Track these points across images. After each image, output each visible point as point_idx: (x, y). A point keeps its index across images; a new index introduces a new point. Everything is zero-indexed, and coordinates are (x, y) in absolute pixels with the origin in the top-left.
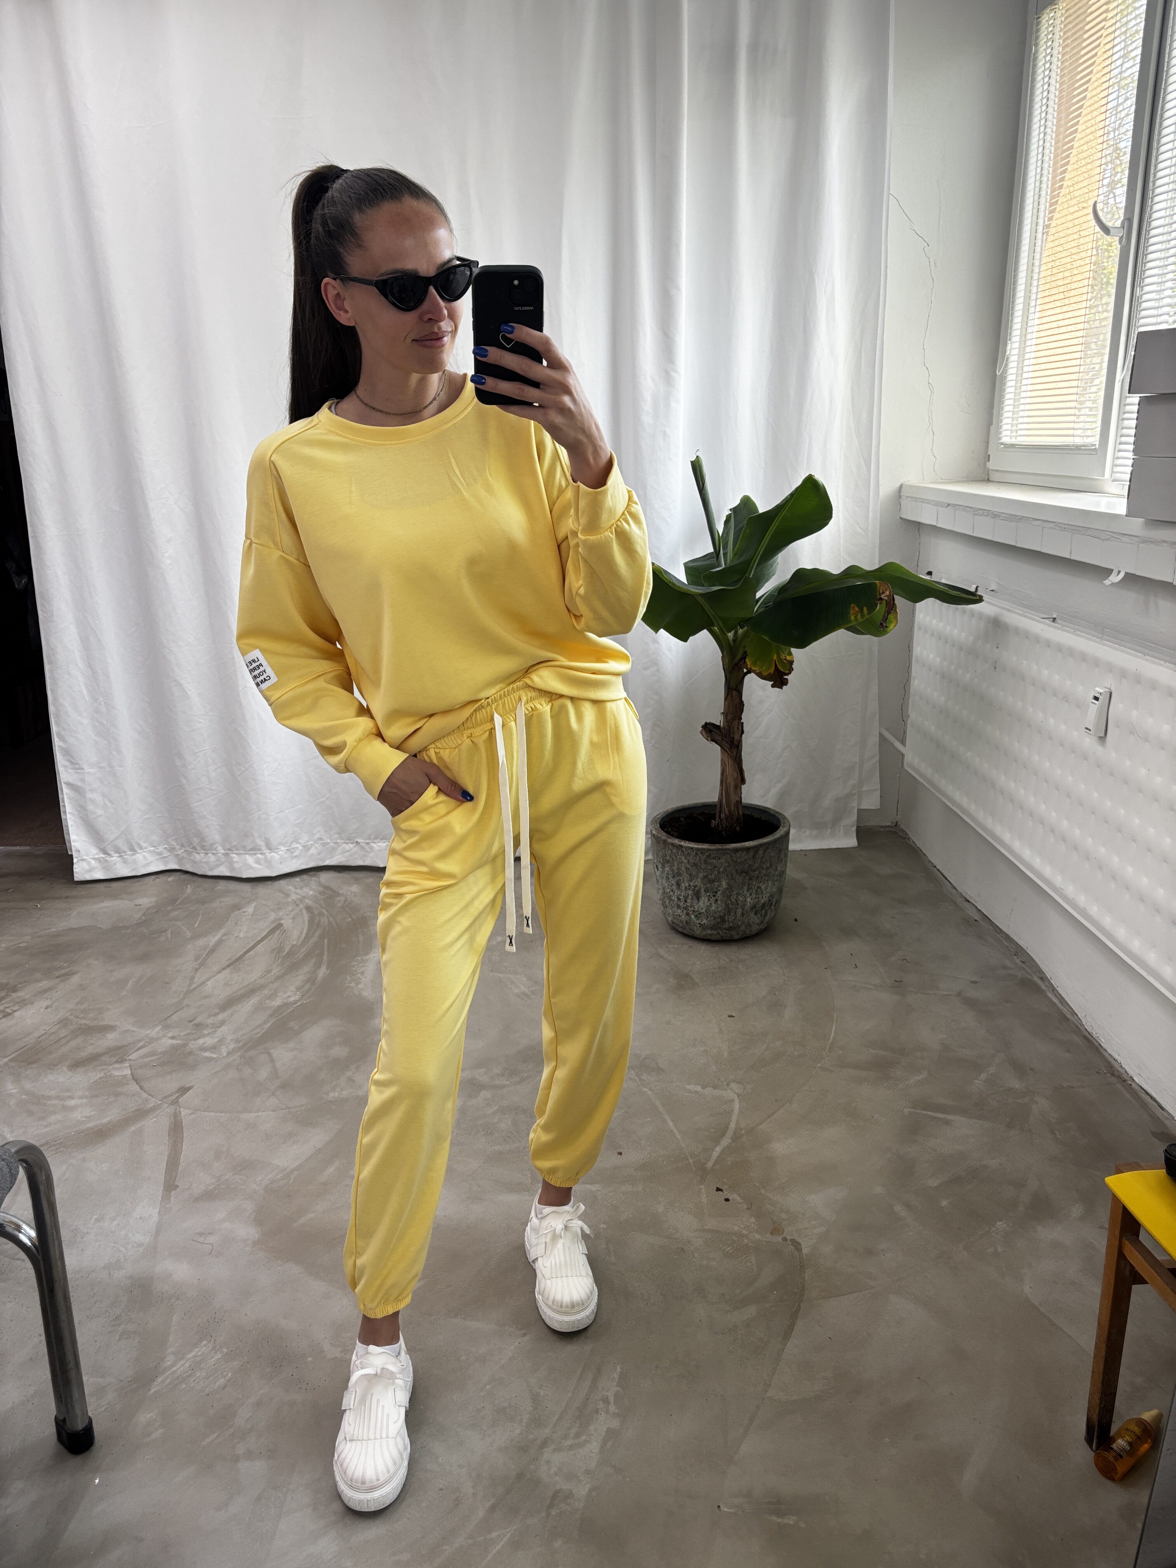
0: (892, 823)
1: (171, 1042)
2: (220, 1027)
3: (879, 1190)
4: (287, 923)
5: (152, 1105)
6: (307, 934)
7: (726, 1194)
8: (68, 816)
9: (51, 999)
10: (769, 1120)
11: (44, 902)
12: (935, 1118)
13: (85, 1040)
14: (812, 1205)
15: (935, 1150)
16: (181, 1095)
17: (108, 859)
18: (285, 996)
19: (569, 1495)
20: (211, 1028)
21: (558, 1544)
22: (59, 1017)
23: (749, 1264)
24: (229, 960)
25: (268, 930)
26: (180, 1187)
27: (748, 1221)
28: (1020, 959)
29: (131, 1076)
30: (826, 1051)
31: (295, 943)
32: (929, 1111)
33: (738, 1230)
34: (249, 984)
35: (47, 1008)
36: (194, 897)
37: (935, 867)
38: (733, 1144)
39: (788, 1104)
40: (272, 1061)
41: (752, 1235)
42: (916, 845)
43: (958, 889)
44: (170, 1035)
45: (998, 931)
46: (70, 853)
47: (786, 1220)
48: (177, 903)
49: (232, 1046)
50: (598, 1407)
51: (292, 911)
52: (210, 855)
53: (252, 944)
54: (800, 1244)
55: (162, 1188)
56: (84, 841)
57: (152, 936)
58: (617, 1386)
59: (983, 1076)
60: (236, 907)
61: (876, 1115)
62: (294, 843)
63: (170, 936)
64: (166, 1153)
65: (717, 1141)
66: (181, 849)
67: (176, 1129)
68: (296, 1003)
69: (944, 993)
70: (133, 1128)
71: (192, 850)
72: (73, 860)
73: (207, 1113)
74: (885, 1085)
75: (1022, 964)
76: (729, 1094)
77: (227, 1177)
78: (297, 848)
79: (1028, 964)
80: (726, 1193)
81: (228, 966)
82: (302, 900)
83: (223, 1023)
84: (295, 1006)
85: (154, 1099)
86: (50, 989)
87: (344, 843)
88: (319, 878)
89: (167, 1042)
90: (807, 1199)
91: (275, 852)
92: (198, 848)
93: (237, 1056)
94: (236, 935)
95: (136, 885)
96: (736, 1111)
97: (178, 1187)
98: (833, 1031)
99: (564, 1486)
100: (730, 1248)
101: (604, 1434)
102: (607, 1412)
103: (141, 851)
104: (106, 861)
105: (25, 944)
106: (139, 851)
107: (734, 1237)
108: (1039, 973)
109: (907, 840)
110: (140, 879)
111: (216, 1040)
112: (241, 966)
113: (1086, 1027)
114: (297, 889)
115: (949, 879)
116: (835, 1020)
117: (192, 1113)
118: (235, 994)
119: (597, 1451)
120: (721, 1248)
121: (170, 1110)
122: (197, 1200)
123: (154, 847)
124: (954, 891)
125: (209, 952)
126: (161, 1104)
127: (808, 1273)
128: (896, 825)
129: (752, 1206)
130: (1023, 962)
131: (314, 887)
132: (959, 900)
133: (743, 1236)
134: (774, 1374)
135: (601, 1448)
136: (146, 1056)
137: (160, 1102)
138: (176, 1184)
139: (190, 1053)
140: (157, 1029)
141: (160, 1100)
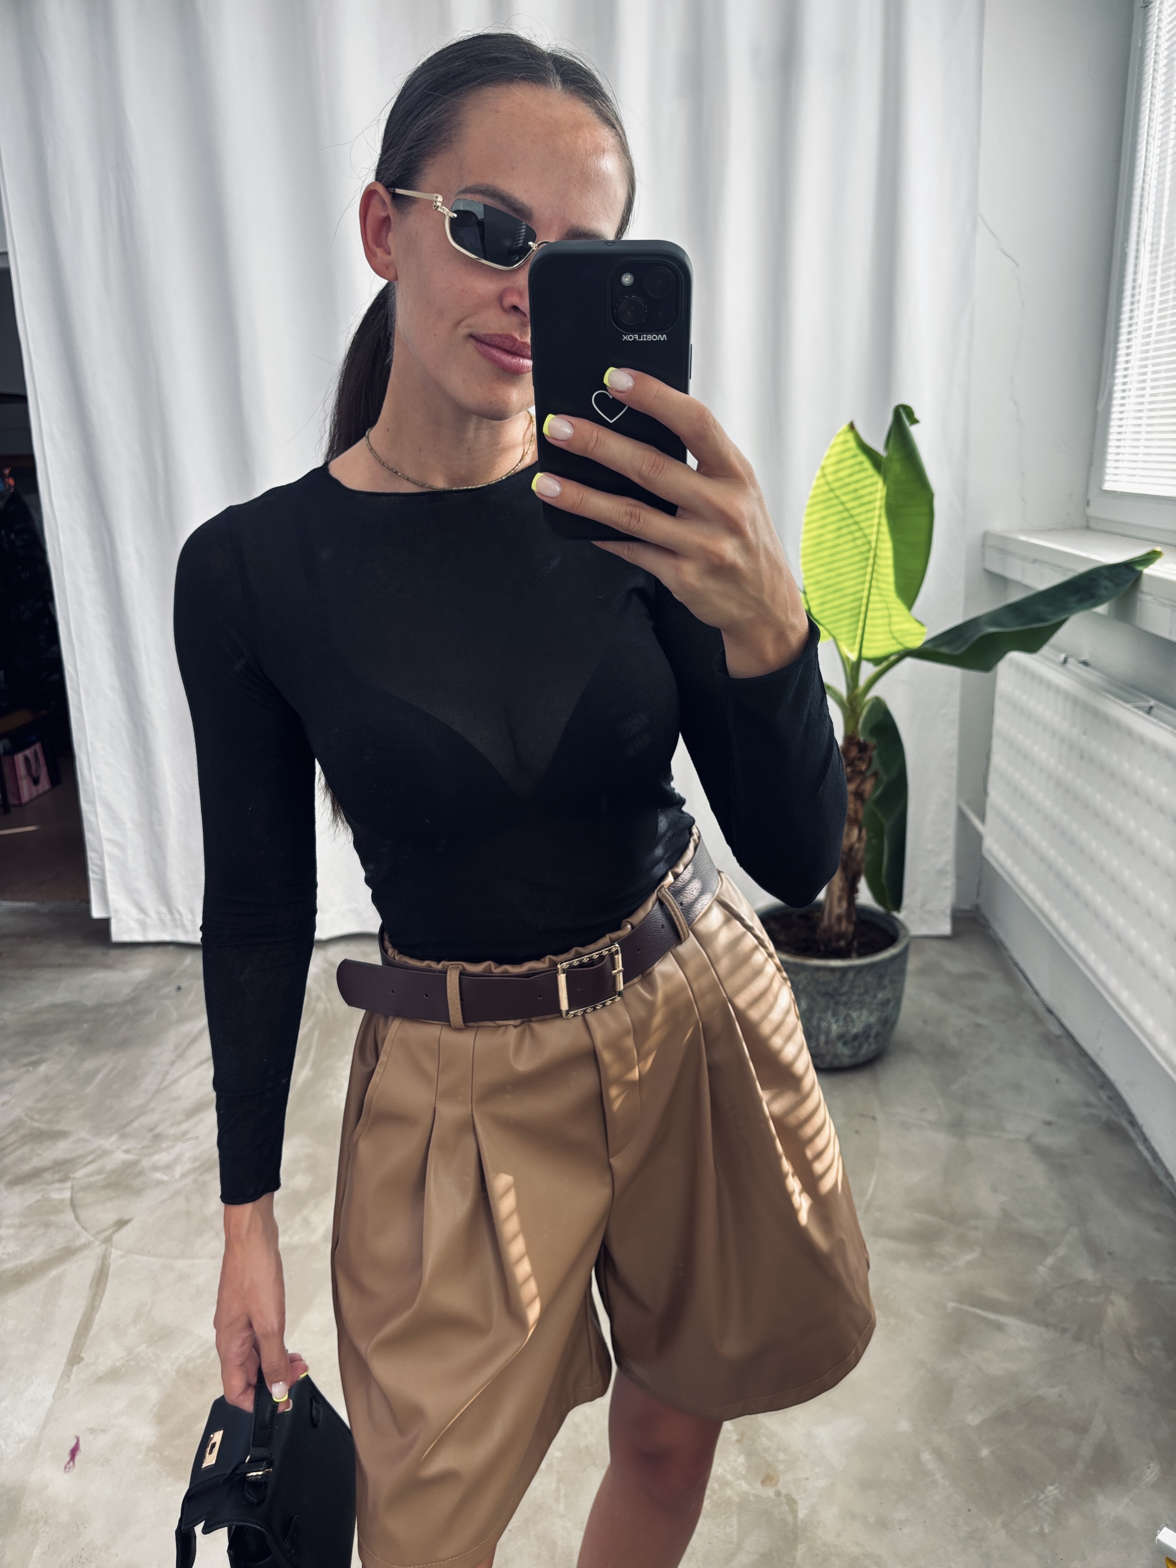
0: (972, 906)
1: (124, 1156)
2: (181, 1140)
3: (904, 1426)
5: (83, 1241)
9: (10, 1094)
12: (984, 1319)
13: (32, 1149)
14: (818, 1442)
15: (980, 1369)
16: (116, 1231)
20: (172, 1141)
22: (13, 1117)
26: (86, 1360)
27: (736, 1462)
28: (1107, 1094)
29: (68, 1202)
32: (978, 1309)
37: (1016, 963)
41: (738, 1482)
42: (998, 936)
43: (1041, 995)
44: (125, 1147)
45: (1083, 1054)
47: (783, 1463)
49: (188, 1166)
54: (797, 1504)
55: (65, 1360)
57: (137, 1017)
59: (1050, 1260)
61: (913, 1310)
63: (155, 1018)
64: (81, 1311)
67: (101, 1278)
69: (1011, 1136)
70: (54, 1273)
73: (140, 1257)
74: (928, 1265)
77: (140, 1349)
83: (184, 1134)
85: (86, 1234)
86: (13, 1081)
89: (120, 1157)
90: (813, 1431)
93: (191, 1179)
97: (83, 1359)
98: (874, 1183)
111: (171, 1158)
115: (1031, 980)
116: (877, 1167)
117: (122, 1257)
121: (98, 1250)
122: (100, 1379)
124: (1035, 997)
125: (191, 1040)
126: (93, 1241)
127: (801, 1550)
128: (976, 910)
129: (743, 1437)
130: (1109, 1099)
132: (1041, 1010)
133: (729, 1484)
136: (92, 1174)
137: (91, 1239)
138: (82, 1355)
139: (141, 1173)
140: (114, 1138)
141: (92, 1236)
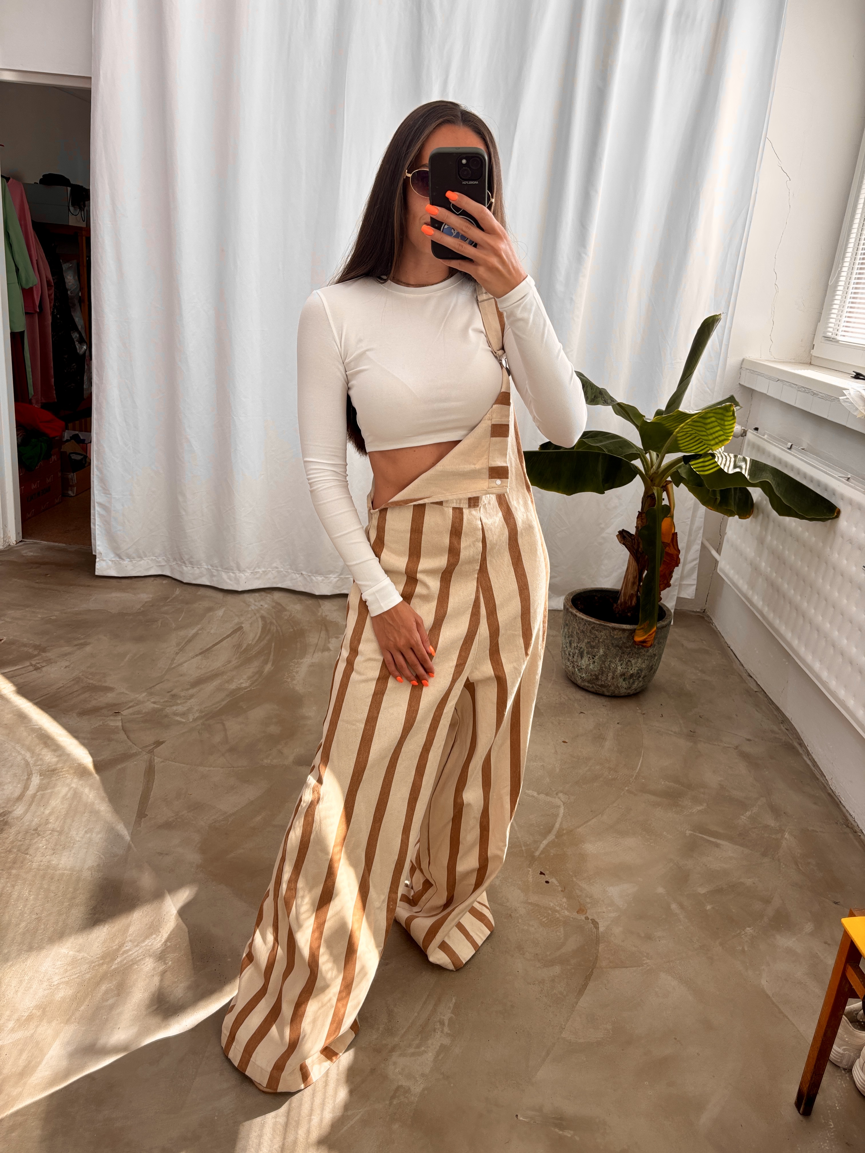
0: (701, 610)
1: (153, 705)
2: (189, 699)
3: (660, 890)
4: (246, 626)
5: (134, 751)
6: (260, 637)
7: (547, 878)
8: (97, 527)
9: (70, 661)
10: (585, 826)
11: (71, 587)
12: (709, 841)
13: (91, 695)
14: (610, 894)
15: (706, 866)
16: (156, 747)
17: (120, 562)
18: (239, 682)
19: (408, 1091)
20: (184, 699)
21: (396, 1126)
22: (74, 675)
23: (558, 934)
24: (201, 649)
25: (232, 630)
27: (561, 901)
28: (785, 727)
29: (121, 727)
30: (633, 778)
31: (250, 642)
32: (705, 835)
33: (553, 906)
34: (214, 670)
35: (65, 668)
36: (180, 598)
37: (729, 647)
38: (556, 840)
39: (600, 815)
40: (225, 730)
41: (563, 911)
42: (717, 629)
43: (745, 666)
44: (152, 701)
45: (771, 703)
46: (94, 553)
47: (589, 903)
48: (168, 600)
49: (197, 715)
50: (436, 1027)
51: (251, 618)
52: (195, 568)
53: (220, 640)
54: (598, 924)
55: (136, 815)
56: (105, 546)
57: (147, 624)
58: (451, 1013)
59: (748, 813)
60: (210, 609)
61: (665, 833)
62: (257, 568)
63: (160, 625)
64: (141, 789)
65: (545, 835)
66: (174, 562)
67: (150, 773)
68: (247, 689)
69: (725, 745)
70: (119, 767)
71: (181, 564)
72: (96, 559)
73: (174, 763)
74: (674, 810)
75: (786, 731)
76: (557, 801)
77: (183, 813)
78: (258, 572)
79: (791, 732)
80: (547, 876)
81: (200, 654)
82: (258, 611)
83: (192, 696)
84: (246, 690)
85: (136, 747)
86: (70, 653)
87: (293, 573)
88: (273, 595)
89: (150, 705)
90: (607, 889)
91: (243, 573)
92: (186, 562)
93: (199, 722)
94: (208, 631)
95: (140, 583)
96: (561, 815)
97: (147, 815)
98: (640, 763)
99: (404, 1083)
100: (544, 920)
101: (438, 1048)
102: (442, 1032)
103: (146, 558)
104: (120, 563)
105: (55, 617)
106: (144, 559)
107: (550, 912)
108: (799, 739)
109: (711, 625)
110: (143, 579)
111: (185, 709)
112: (210, 655)
113: (831, 787)
114: (256, 602)
115: (738, 657)
116: (642, 756)
117: (162, 762)
118: (202, 676)
119: (432, 1059)
120: (539, 918)
121: (146, 757)
122: (159, 827)
123: (155, 556)
124: (741, 667)
125: (187, 641)
126: (141, 752)
127: (601, 947)
128: (704, 612)
129: (565, 888)
130: (787, 729)
131: (268, 602)
132: (745, 675)
133: (557, 911)
134: (568, 1020)
135: (435, 1058)
136: (134, 714)
137: (140, 750)
138: (146, 813)
139: (166, 716)
140: (144, 694)
141: (140, 749)
